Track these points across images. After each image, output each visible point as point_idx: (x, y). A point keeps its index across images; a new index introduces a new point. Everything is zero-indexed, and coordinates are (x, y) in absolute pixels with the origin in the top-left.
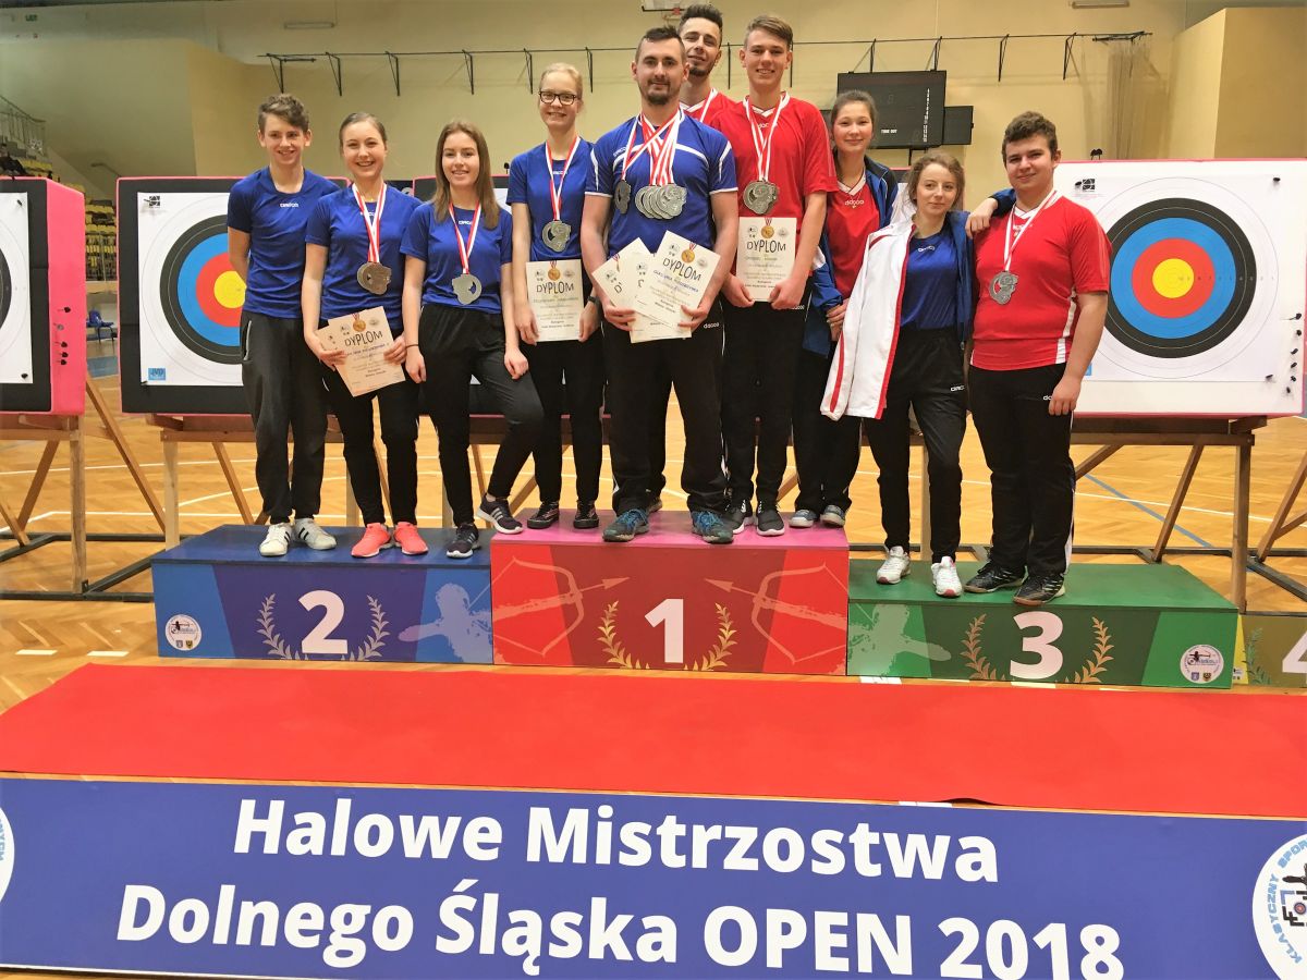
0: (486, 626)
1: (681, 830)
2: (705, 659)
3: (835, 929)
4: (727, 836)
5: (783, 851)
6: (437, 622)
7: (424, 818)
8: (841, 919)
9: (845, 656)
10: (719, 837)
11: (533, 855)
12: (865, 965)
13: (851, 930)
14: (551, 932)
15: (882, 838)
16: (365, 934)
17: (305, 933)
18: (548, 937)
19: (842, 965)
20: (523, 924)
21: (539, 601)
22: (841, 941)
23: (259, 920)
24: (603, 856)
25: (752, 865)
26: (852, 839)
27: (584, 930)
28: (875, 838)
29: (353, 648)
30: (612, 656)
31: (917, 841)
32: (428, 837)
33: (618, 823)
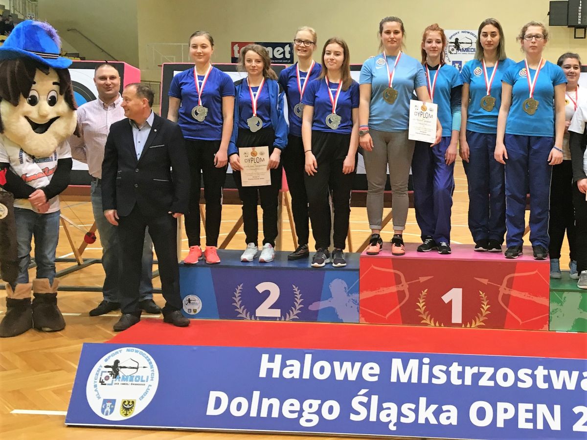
0: (356, 302)
1: (460, 369)
2: (473, 321)
3: (527, 411)
4: (480, 371)
5: (505, 377)
6: (329, 300)
7: (345, 363)
8: (530, 406)
9: (548, 320)
10: (477, 372)
11: (394, 379)
12: (540, 426)
13: (534, 411)
14: (401, 412)
15: (549, 372)
16: (319, 412)
17: (291, 412)
18: (400, 414)
19: (530, 426)
20: (389, 408)
21: (385, 289)
22: (530, 416)
23: (271, 407)
24: (425, 380)
25: (492, 383)
26: (536, 373)
27: (416, 411)
28: (546, 372)
29: (283, 314)
30: (423, 319)
31: (564, 374)
32: (346, 371)
33: (431, 366)
